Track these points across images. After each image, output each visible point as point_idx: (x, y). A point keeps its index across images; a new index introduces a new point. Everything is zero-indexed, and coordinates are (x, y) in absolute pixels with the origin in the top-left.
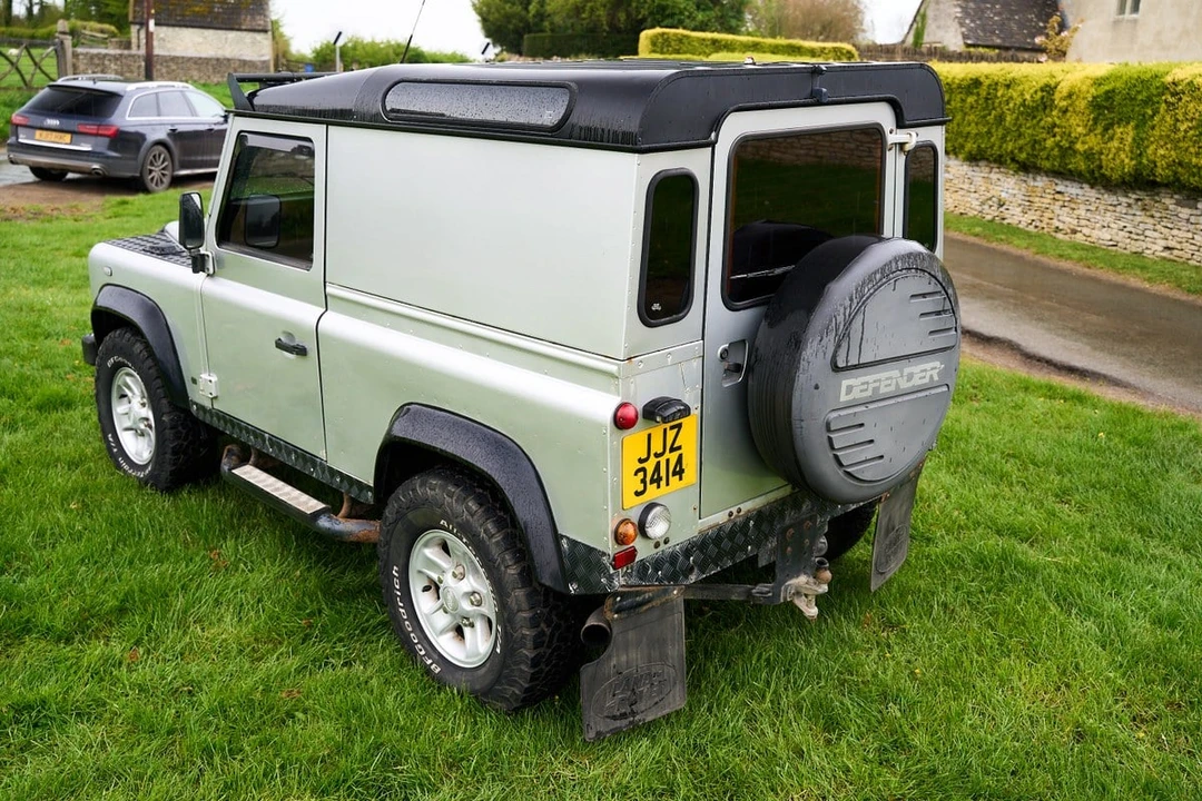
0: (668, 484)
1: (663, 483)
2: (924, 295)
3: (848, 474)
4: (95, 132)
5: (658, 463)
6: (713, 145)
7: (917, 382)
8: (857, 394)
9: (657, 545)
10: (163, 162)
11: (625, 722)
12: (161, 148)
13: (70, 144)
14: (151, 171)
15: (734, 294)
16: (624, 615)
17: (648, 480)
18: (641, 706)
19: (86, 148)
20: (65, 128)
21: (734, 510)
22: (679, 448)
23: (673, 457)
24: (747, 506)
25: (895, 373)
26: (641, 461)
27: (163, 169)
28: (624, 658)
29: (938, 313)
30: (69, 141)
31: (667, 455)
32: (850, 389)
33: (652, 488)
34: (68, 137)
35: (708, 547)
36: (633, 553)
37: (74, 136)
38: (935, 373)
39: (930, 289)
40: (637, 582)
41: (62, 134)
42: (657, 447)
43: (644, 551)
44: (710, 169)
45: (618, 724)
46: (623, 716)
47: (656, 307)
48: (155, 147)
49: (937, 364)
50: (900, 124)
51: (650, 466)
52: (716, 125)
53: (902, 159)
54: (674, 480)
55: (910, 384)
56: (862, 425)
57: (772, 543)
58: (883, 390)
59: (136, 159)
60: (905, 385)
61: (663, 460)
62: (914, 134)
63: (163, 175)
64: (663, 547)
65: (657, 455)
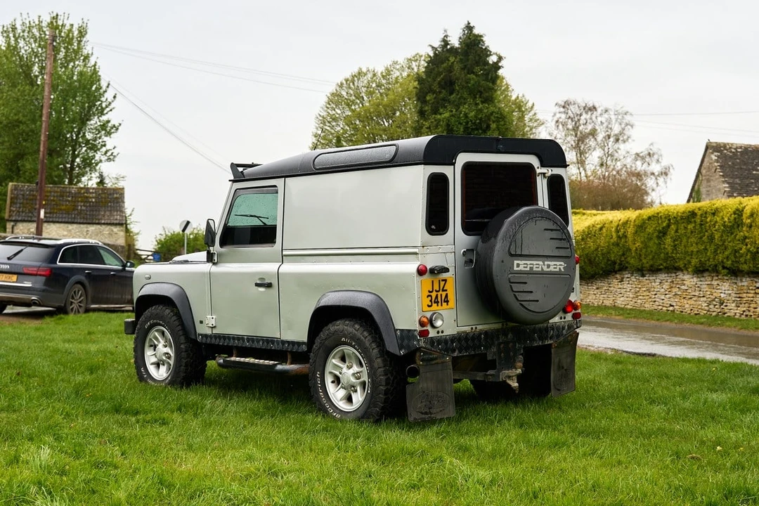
0: (442, 305)
1: (440, 304)
2: (552, 230)
3: (522, 305)
4: (35, 272)
5: (437, 295)
6: (454, 164)
7: (552, 269)
8: (521, 268)
9: (438, 332)
10: (80, 297)
11: (427, 416)
12: (79, 286)
13: (16, 282)
14: (72, 303)
15: (467, 229)
16: (425, 364)
17: (433, 301)
18: (433, 411)
19: (28, 284)
20: (13, 270)
21: (474, 327)
22: (446, 290)
23: (444, 294)
24: (479, 327)
25: (541, 263)
26: (429, 292)
27: (80, 302)
28: (425, 385)
29: (561, 239)
30: (15, 280)
31: (441, 292)
32: (518, 265)
33: (435, 305)
34: (14, 277)
35: (461, 340)
36: (427, 332)
37: (20, 276)
38: (562, 267)
39: (554, 227)
40: (430, 347)
41: (11, 275)
42: (436, 287)
43: (432, 333)
44: (454, 174)
45: (423, 416)
46: (426, 413)
47: (433, 227)
48: (76, 285)
49: (562, 263)
50: (543, 165)
51: (434, 295)
52: (455, 157)
53: (545, 181)
54: (445, 304)
55: (548, 270)
56: (526, 283)
57: (494, 349)
58: (535, 269)
59: (63, 293)
60: (545, 269)
61: (439, 294)
62: (550, 171)
63: (80, 306)
64: (440, 334)
65: (436, 291)
